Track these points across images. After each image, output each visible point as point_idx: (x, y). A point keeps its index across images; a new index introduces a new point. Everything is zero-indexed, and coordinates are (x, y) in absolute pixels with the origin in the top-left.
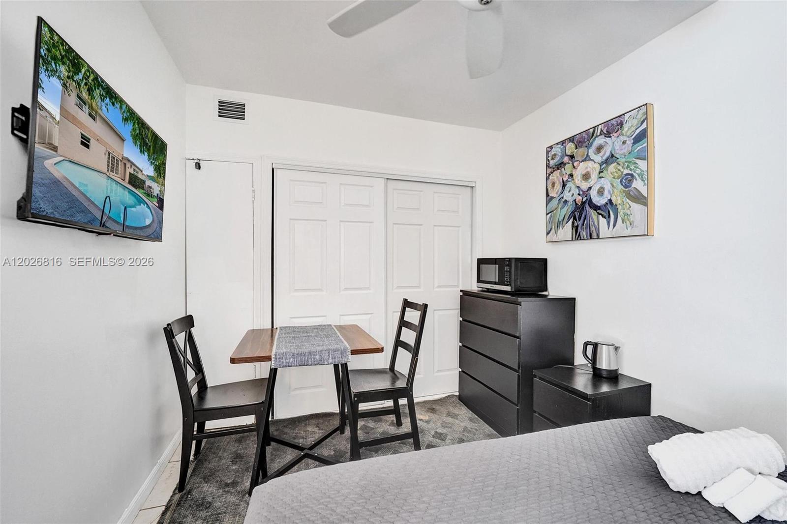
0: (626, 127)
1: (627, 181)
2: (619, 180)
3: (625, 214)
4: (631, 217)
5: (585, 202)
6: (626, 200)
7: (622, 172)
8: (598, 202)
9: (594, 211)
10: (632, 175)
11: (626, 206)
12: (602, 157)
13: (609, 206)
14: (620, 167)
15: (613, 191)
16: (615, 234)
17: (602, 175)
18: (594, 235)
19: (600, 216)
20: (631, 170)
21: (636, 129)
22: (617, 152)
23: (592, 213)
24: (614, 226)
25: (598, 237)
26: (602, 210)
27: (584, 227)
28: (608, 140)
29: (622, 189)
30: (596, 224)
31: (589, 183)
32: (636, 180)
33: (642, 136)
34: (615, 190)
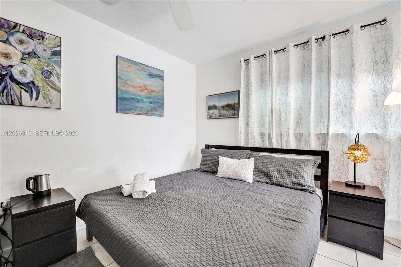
0: (46, 42)
1: (47, 74)
2: (41, 72)
3: (45, 94)
4: (50, 97)
5: (5, 75)
6: (46, 86)
7: (43, 68)
8: (20, 79)
9: (16, 85)
10: (51, 73)
11: (46, 89)
12: (24, 49)
13: (31, 85)
14: (41, 64)
15: (35, 77)
16: (37, 104)
17: (23, 61)
18: (16, 102)
19: (23, 91)
20: (49, 69)
21: (54, 47)
22: (39, 53)
23: (14, 85)
24: (37, 99)
25: (21, 105)
26: (24, 86)
27: (5, 93)
28: (30, 40)
29: (43, 78)
30: (19, 94)
31: (11, 62)
32: (54, 76)
33: (57, 53)
34: (37, 77)
